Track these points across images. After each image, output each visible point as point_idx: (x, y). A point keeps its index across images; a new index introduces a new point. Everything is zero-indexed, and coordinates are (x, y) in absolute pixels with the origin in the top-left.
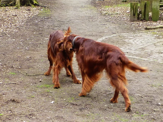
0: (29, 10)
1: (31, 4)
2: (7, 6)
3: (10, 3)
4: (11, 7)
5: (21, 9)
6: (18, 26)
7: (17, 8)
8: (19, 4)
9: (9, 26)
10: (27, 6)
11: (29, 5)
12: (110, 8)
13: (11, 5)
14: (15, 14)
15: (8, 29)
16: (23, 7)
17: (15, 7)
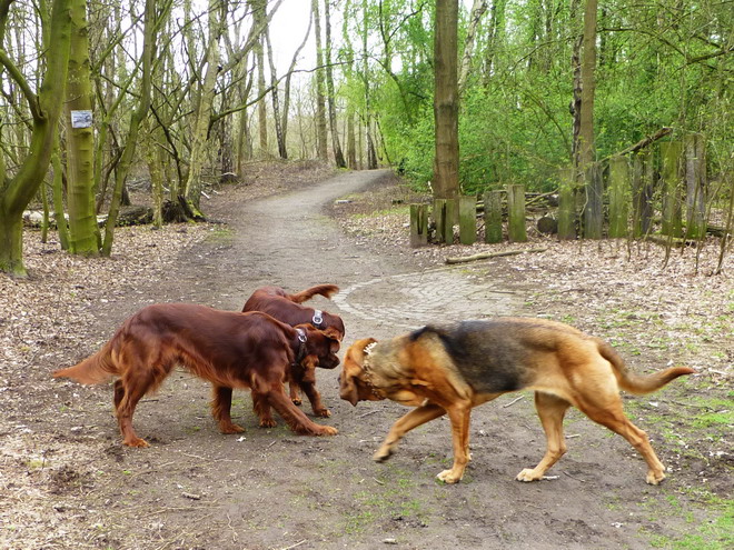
0: (183, 231)
1: (186, 218)
2: (132, 224)
3: (140, 218)
4: (143, 227)
5: (165, 230)
6: (159, 270)
7: (156, 228)
8: (160, 219)
9: (139, 270)
10: (178, 222)
11: (183, 221)
12: (366, 218)
13: (143, 222)
14: (151, 242)
15: (138, 277)
16: (169, 225)
17: (152, 226)
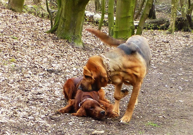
0: (187, 37)
1: (190, 29)
2: (155, 29)
3: (161, 26)
4: (162, 31)
5: (176, 35)
6: (169, 56)
7: (171, 32)
8: (174, 28)
9: (156, 55)
10: (185, 31)
11: (187, 30)
13: (162, 28)
14: (166, 40)
16: (179, 32)
17: (167, 31)
